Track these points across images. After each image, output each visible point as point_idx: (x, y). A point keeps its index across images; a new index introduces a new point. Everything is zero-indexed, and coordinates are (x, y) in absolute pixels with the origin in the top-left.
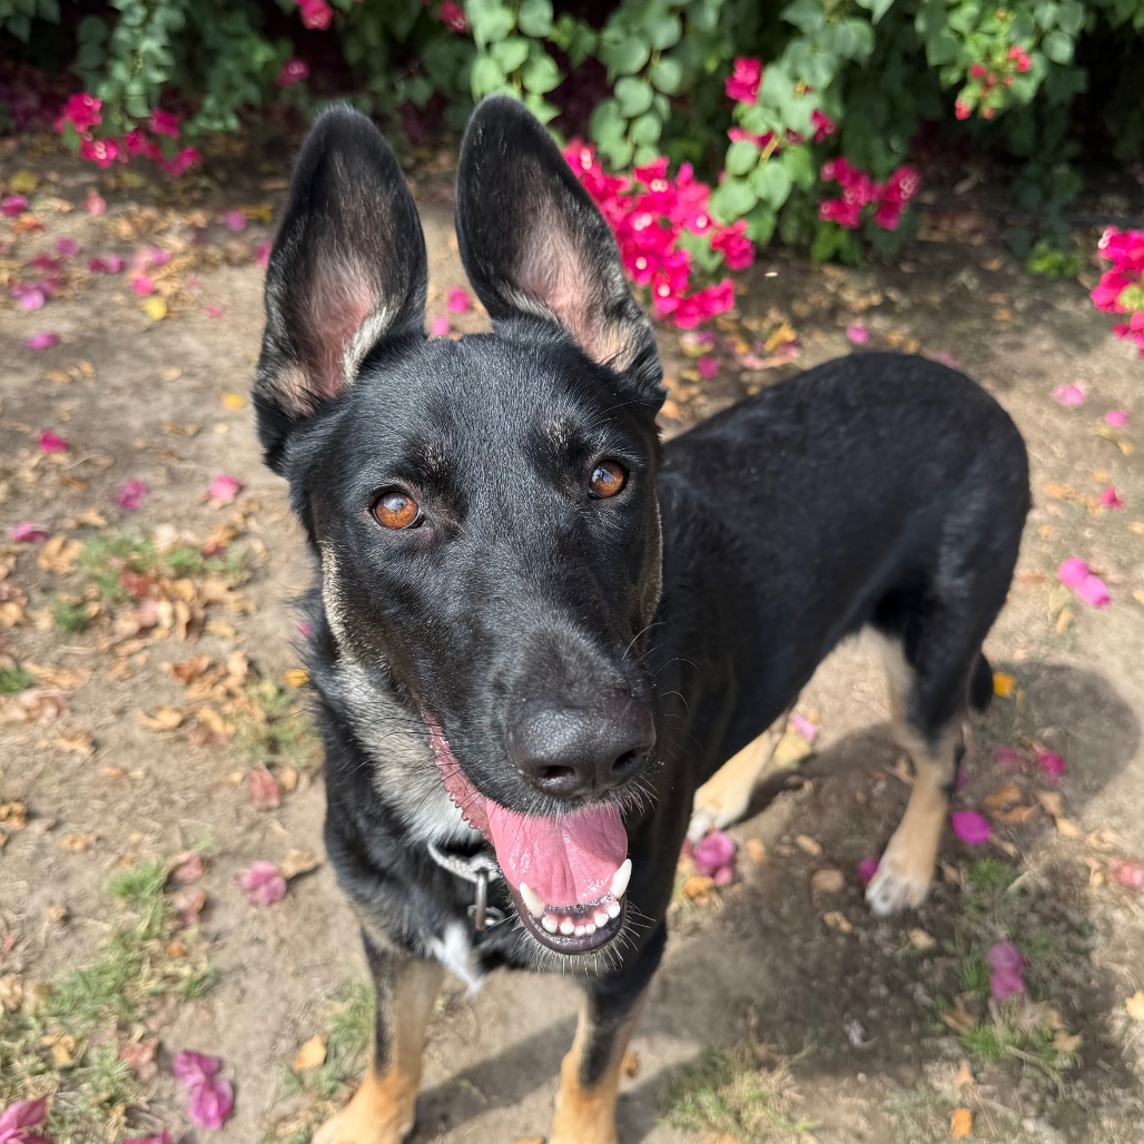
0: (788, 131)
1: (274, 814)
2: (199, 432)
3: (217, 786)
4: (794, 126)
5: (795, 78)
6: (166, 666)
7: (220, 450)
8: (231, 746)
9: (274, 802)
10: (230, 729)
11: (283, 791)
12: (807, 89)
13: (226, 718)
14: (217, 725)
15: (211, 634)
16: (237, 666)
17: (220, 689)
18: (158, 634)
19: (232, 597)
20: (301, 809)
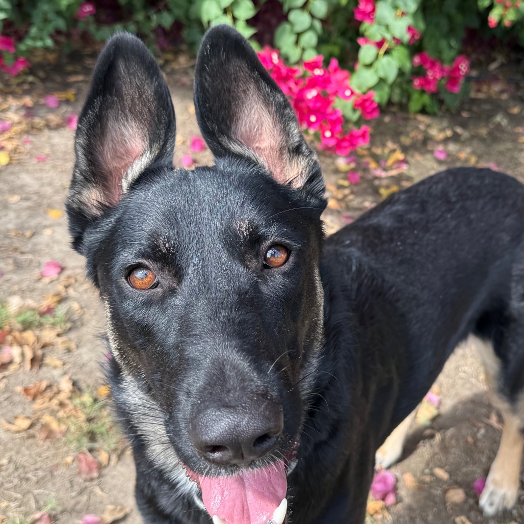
0: (394, 38)
1: (95, 482)
2: (33, 235)
3: (57, 466)
4: (398, 35)
5: (396, 7)
6: (19, 389)
7: (47, 245)
8: (64, 439)
9: (95, 474)
10: (63, 427)
11: (100, 467)
12: (403, 14)
13: (59, 420)
14: (54, 426)
15: (47, 365)
16: (65, 386)
17: (55, 401)
18: (12, 368)
19: (60, 340)
20: (113, 477)
